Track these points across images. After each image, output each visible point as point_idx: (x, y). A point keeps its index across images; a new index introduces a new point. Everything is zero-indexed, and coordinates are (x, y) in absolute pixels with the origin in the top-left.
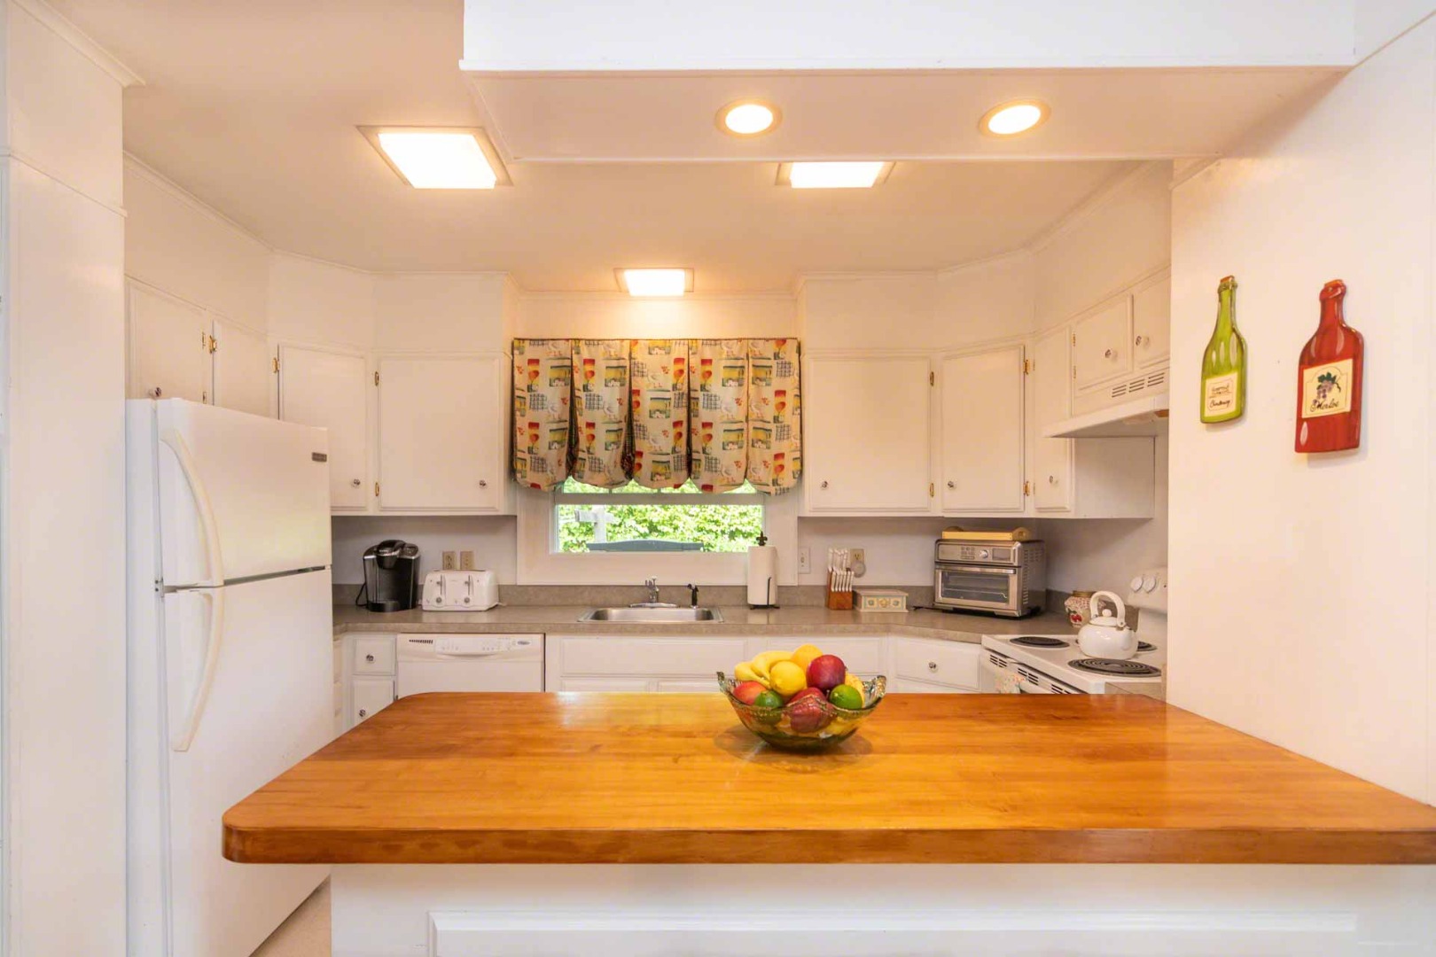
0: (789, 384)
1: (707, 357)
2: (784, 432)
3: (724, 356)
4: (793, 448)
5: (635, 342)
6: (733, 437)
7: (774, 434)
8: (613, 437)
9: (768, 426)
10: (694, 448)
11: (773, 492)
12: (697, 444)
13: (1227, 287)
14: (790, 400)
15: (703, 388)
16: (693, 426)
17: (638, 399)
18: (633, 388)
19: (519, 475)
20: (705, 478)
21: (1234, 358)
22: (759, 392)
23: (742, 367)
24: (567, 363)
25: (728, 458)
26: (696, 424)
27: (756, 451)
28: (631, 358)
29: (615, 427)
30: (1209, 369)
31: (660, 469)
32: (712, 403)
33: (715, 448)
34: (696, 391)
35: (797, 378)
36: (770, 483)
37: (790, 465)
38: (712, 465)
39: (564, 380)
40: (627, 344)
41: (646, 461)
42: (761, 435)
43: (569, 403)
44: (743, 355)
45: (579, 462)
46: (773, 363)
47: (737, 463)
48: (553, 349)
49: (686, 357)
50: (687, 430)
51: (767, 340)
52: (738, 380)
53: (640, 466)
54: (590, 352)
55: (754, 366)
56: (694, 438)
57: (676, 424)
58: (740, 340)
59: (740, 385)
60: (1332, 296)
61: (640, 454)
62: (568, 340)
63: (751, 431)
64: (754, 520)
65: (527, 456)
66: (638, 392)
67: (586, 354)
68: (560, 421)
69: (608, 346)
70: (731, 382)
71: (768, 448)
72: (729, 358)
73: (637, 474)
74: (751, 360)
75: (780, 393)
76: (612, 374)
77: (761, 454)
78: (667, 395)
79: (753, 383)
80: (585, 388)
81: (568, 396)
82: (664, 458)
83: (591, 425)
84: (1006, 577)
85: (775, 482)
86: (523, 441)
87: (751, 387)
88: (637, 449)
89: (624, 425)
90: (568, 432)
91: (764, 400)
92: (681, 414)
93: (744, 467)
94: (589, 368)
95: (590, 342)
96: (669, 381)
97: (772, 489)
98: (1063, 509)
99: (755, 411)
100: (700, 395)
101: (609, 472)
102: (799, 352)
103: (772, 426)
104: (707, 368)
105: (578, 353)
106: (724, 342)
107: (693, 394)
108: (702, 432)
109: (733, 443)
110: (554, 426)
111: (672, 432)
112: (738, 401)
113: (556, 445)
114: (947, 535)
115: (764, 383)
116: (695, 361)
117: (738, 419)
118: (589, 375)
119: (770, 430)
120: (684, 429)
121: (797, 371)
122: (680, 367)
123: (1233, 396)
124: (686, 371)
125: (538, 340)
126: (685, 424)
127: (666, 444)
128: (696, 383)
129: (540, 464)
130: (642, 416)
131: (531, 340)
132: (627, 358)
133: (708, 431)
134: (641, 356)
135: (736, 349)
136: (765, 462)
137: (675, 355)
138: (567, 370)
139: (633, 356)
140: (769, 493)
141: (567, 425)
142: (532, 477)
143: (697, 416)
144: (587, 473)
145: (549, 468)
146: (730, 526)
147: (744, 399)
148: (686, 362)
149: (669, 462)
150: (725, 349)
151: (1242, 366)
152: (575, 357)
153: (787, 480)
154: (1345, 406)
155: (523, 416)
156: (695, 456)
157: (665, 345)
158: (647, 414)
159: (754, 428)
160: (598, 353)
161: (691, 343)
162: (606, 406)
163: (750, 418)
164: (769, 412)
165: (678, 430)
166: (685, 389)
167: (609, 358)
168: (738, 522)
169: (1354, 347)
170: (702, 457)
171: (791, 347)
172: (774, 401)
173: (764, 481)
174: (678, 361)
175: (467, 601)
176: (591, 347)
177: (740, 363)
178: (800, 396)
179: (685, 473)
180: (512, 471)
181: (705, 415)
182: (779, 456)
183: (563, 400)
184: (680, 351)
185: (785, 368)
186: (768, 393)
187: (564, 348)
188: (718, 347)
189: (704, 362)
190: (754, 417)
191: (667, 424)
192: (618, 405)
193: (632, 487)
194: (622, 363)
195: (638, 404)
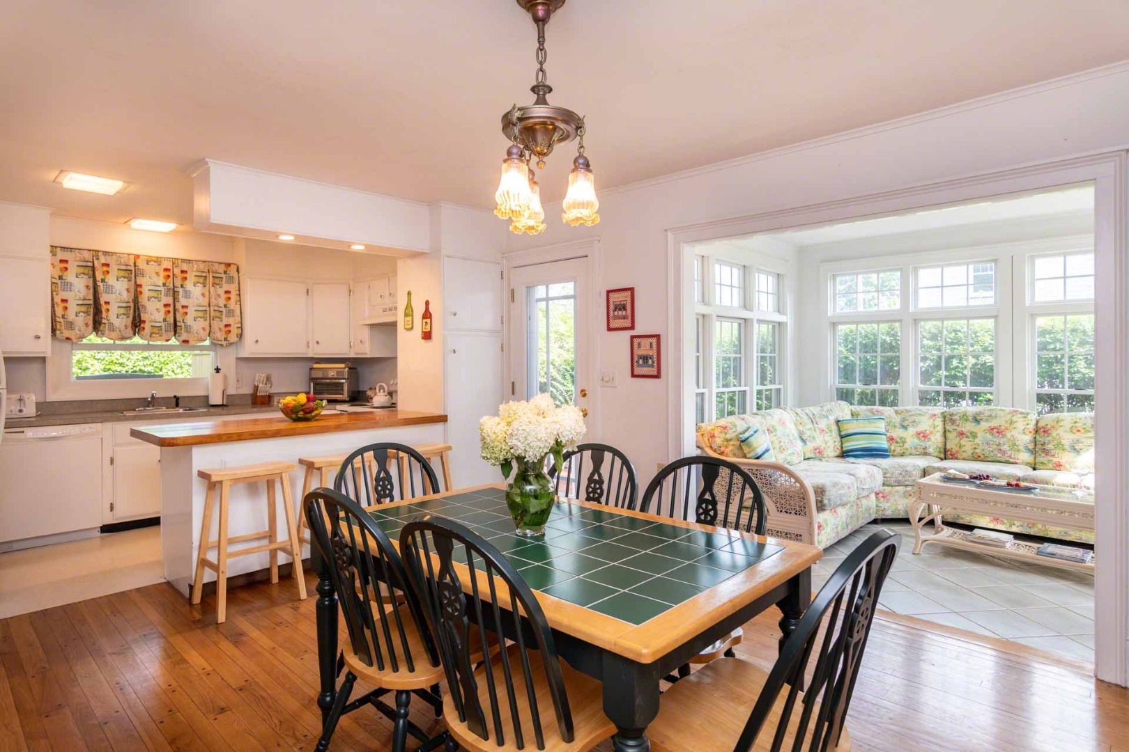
0: (233, 288)
1: (185, 268)
2: (230, 313)
3: (195, 269)
4: (237, 321)
5: (137, 257)
6: (200, 314)
7: (224, 313)
8: (122, 311)
9: (221, 309)
10: (178, 319)
11: (225, 345)
12: (179, 318)
13: (409, 294)
14: (233, 296)
15: (182, 286)
16: (176, 307)
17: (142, 290)
18: (138, 283)
19: (58, 332)
20: (184, 336)
21: (411, 313)
22: (216, 292)
23: (206, 277)
24: (91, 265)
25: (197, 325)
26: (178, 306)
27: (215, 322)
28: (135, 266)
29: (124, 305)
30: (406, 315)
31: (155, 330)
32: (187, 295)
33: (189, 320)
34: (177, 287)
35: (237, 285)
36: (223, 339)
37: (235, 331)
38: (188, 329)
39: (87, 274)
40: (132, 257)
41: (147, 326)
42: (218, 314)
43: (92, 289)
44: (206, 270)
45: (103, 325)
46: (223, 276)
47: (204, 329)
48: (79, 255)
49: (171, 268)
50: (173, 308)
51: (220, 263)
52: (203, 283)
53: (144, 328)
54: (106, 259)
55: (213, 277)
56: (177, 314)
57: (166, 305)
58: (204, 262)
59: (205, 286)
60: (427, 303)
61: (144, 322)
62: (90, 250)
63: (212, 311)
64: (154, 362)
65: (62, 320)
66: (140, 286)
67: (103, 260)
68: (84, 300)
69: (119, 257)
70: (199, 284)
71: (221, 321)
72: (197, 271)
73: (142, 333)
74: (211, 274)
75: (227, 292)
76: (122, 273)
77: (217, 325)
78: (159, 289)
79: (213, 286)
80: (103, 280)
81: (91, 285)
82: (158, 324)
83: (107, 303)
84: (343, 383)
85: (226, 339)
86: (59, 311)
87: (212, 289)
88: (142, 319)
89: (132, 305)
90: (92, 306)
91: (219, 295)
92: (170, 300)
93: (208, 331)
94: (105, 269)
95: (105, 253)
96: (160, 281)
97: (224, 343)
98: (366, 354)
99: (214, 301)
100: (181, 290)
101: (120, 331)
102: (238, 271)
103: (223, 309)
104: (184, 275)
105: (97, 259)
106: (194, 262)
107: (176, 289)
108: (182, 311)
109: (200, 317)
110: (81, 302)
111: (163, 310)
112: (203, 295)
113: (82, 314)
114: (316, 366)
115: (218, 287)
116: (177, 271)
117: (203, 304)
118: (106, 273)
119: (222, 312)
120: (171, 309)
121: (237, 282)
122: (168, 273)
123: (410, 323)
124: (172, 276)
125: (67, 248)
126: (172, 306)
127: (159, 316)
128: (178, 283)
129: (70, 325)
130: (143, 299)
131: (62, 248)
132: (133, 265)
133: (185, 310)
134: (141, 264)
135: (202, 266)
136: (220, 329)
137: (165, 267)
138: (90, 269)
139: (137, 264)
140: (222, 345)
141: (91, 302)
142: (67, 333)
143: (178, 301)
144: (107, 332)
145: (77, 328)
146: (134, 367)
147: (207, 293)
148: (171, 271)
149: (161, 327)
150: (195, 266)
151: (412, 316)
152: (96, 262)
153: (233, 338)
154: (429, 330)
155: (57, 295)
156: (178, 324)
157: (158, 261)
158: (147, 298)
159: (214, 310)
160: (111, 260)
161: (174, 261)
162: (118, 292)
163: (211, 304)
164: (222, 302)
165: (168, 309)
166: (171, 286)
167: (120, 264)
168: (141, 364)
169: (430, 317)
170: (183, 324)
171: (233, 268)
172: (224, 296)
173: (220, 339)
174: (166, 270)
175: (21, 411)
176: (108, 257)
177: (204, 274)
178: (239, 295)
179: (173, 333)
180: (54, 330)
181: (183, 301)
182: (227, 326)
183: (87, 287)
184: (168, 265)
185: (230, 280)
186: (221, 291)
187: (87, 256)
188: (191, 264)
189: (183, 272)
190: (214, 304)
191: (160, 305)
192: (126, 292)
193: (137, 340)
194: (129, 268)
195: (141, 293)
